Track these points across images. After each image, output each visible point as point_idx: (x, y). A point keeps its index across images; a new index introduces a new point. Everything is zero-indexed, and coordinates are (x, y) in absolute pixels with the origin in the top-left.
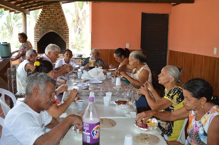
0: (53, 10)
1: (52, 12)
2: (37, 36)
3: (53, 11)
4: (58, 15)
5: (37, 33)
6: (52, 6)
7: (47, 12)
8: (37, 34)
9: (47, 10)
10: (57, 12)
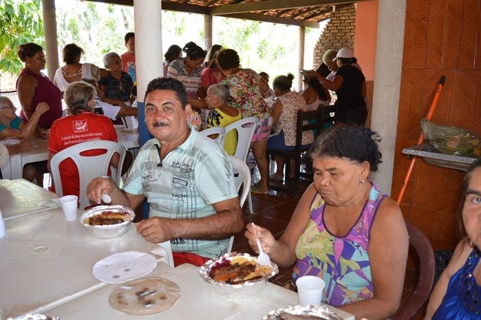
0: (344, 18)
1: (342, 21)
2: (316, 60)
3: (344, 20)
4: (350, 25)
5: (317, 55)
6: (343, 11)
7: (336, 22)
8: (317, 58)
9: (335, 18)
10: (350, 21)
